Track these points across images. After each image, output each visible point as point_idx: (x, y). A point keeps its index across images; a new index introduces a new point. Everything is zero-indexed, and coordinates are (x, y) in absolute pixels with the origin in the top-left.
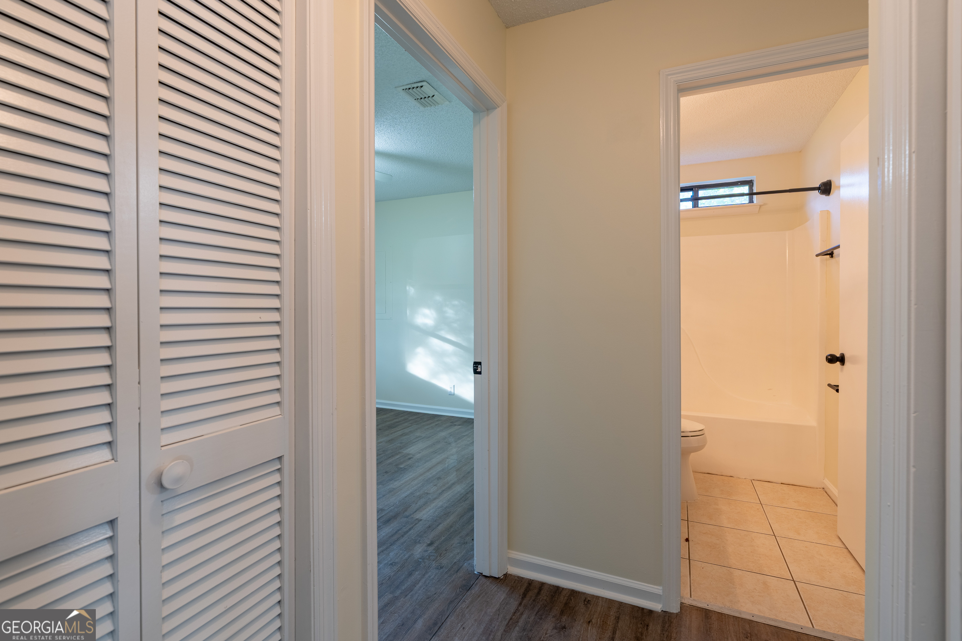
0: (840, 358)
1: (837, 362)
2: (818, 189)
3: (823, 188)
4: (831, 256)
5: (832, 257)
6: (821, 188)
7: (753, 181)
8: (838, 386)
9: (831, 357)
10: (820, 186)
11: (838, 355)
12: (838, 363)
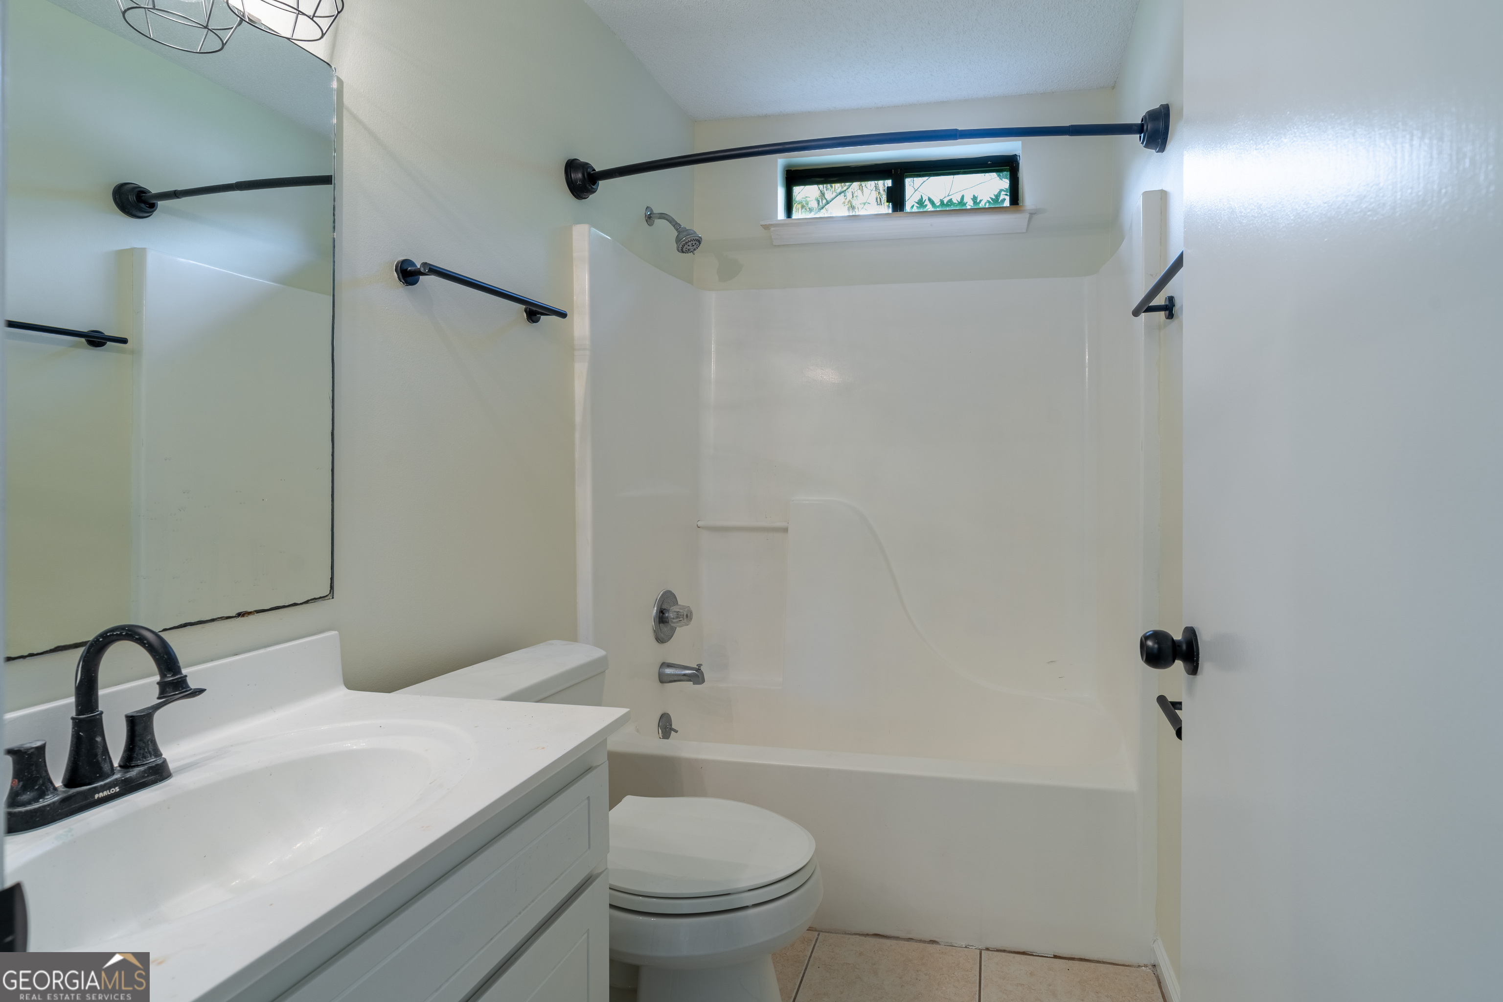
0: (1184, 647)
1: (1174, 661)
2: (1139, 129)
3: (1149, 127)
4: (1167, 312)
5: (1171, 316)
6: (1145, 127)
7: (1018, 157)
8: (1180, 703)
9: (1155, 643)
10: (1142, 121)
11: (1178, 636)
12: (1179, 664)
